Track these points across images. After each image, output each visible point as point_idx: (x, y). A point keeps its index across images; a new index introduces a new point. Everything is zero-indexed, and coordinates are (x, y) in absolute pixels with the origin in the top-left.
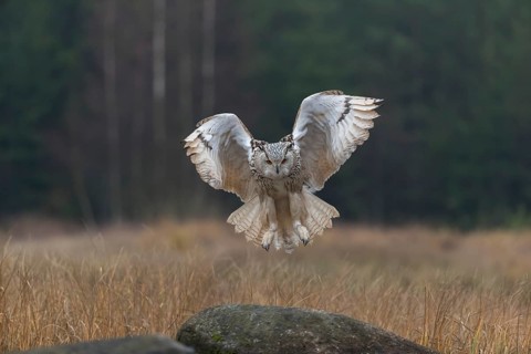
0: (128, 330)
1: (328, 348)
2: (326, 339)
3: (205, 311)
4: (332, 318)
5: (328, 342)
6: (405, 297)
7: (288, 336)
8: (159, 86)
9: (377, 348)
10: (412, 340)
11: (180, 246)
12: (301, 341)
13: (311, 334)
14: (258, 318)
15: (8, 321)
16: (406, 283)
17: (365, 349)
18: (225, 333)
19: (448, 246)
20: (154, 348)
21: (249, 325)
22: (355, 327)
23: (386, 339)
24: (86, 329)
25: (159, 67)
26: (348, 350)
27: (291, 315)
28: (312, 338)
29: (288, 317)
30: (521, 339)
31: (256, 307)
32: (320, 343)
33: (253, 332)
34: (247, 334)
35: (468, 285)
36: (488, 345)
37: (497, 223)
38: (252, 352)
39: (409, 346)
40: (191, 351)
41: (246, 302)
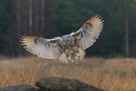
0: (23, 83)
1: (72, 87)
2: (72, 85)
3: (42, 78)
4: (73, 80)
7: (62, 85)
8: (31, 23)
9: (84, 87)
11: (36, 62)
12: (66, 86)
13: (68, 84)
14: (55, 80)
16: (91, 71)
17: (81, 88)
18: (47, 84)
19: (101, 62)
20: (30, 88)
22: (79, 82)
23: (87, 85)
25: (31, 18)
27: (63, 79)
28: (68, 85)
29: (62, 80)
30: (120, 85)
31: (55, 77)
32: (70, 86)
33: (54, 83)
34: (52, 84)
35: (107, 72)
37: (113, 57)
38: (54, 88)
39: (92, 87)
40: (38, 88)
41: (52, 76)
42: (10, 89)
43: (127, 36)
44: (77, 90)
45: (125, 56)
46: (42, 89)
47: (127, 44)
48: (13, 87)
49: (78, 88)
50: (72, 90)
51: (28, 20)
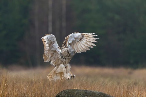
3: (63, 91)
4: (98, 93)
6: (118, 87)
14: (78, 93)
15: (9, 94)
16: (119, 83)
19: (130, 73)
21: (75, 95)
22: (105, 95)
24: (30, 96)
27: (87, 92)
31: (77, 90)
35: (135, 84)
37: (143, 67)
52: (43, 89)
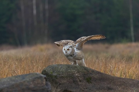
0: (30, 72)
1: (79, 74)
2: (78, 72)
3: (48, 66)
4: (79, 67)
5: (79, 72)
6: (97, 61)
7: (69, 72)
8: (35, 12)
9: (91, 74)
10: (99, 71)
11: (42, 50)
12: (72, 72)
14: (61, 67)
16: (97, 58)
17: (88, 74)
18: (53, 72)
19: (107, 48)
20: (36, 76)
21: (59, 69)
22: (85, 69)
23: (93, 71)
24: (19, 72)
25: (35, 7)
26: (84, 74)
27: (69, 66)
28: (75, 72)
30: (126, 70)
31: (61, 65)
33: (61, 71)
34: (59, 71)
35: (112, 57)
36: (118, 72)
37: (119, 42)
38: (60, 76)
39: (99, 73)
40: (45, 76)
41: (58, 64)
42: (16, 78)
43: (131, 21)
44: (83, 76)
45: (131, 41)
46: (49, 77)
47: (132, 29)
48: (19, 76)
49: (85, 74)
50: (79, 77)
51: (32, 10)
52: (30, 66)
